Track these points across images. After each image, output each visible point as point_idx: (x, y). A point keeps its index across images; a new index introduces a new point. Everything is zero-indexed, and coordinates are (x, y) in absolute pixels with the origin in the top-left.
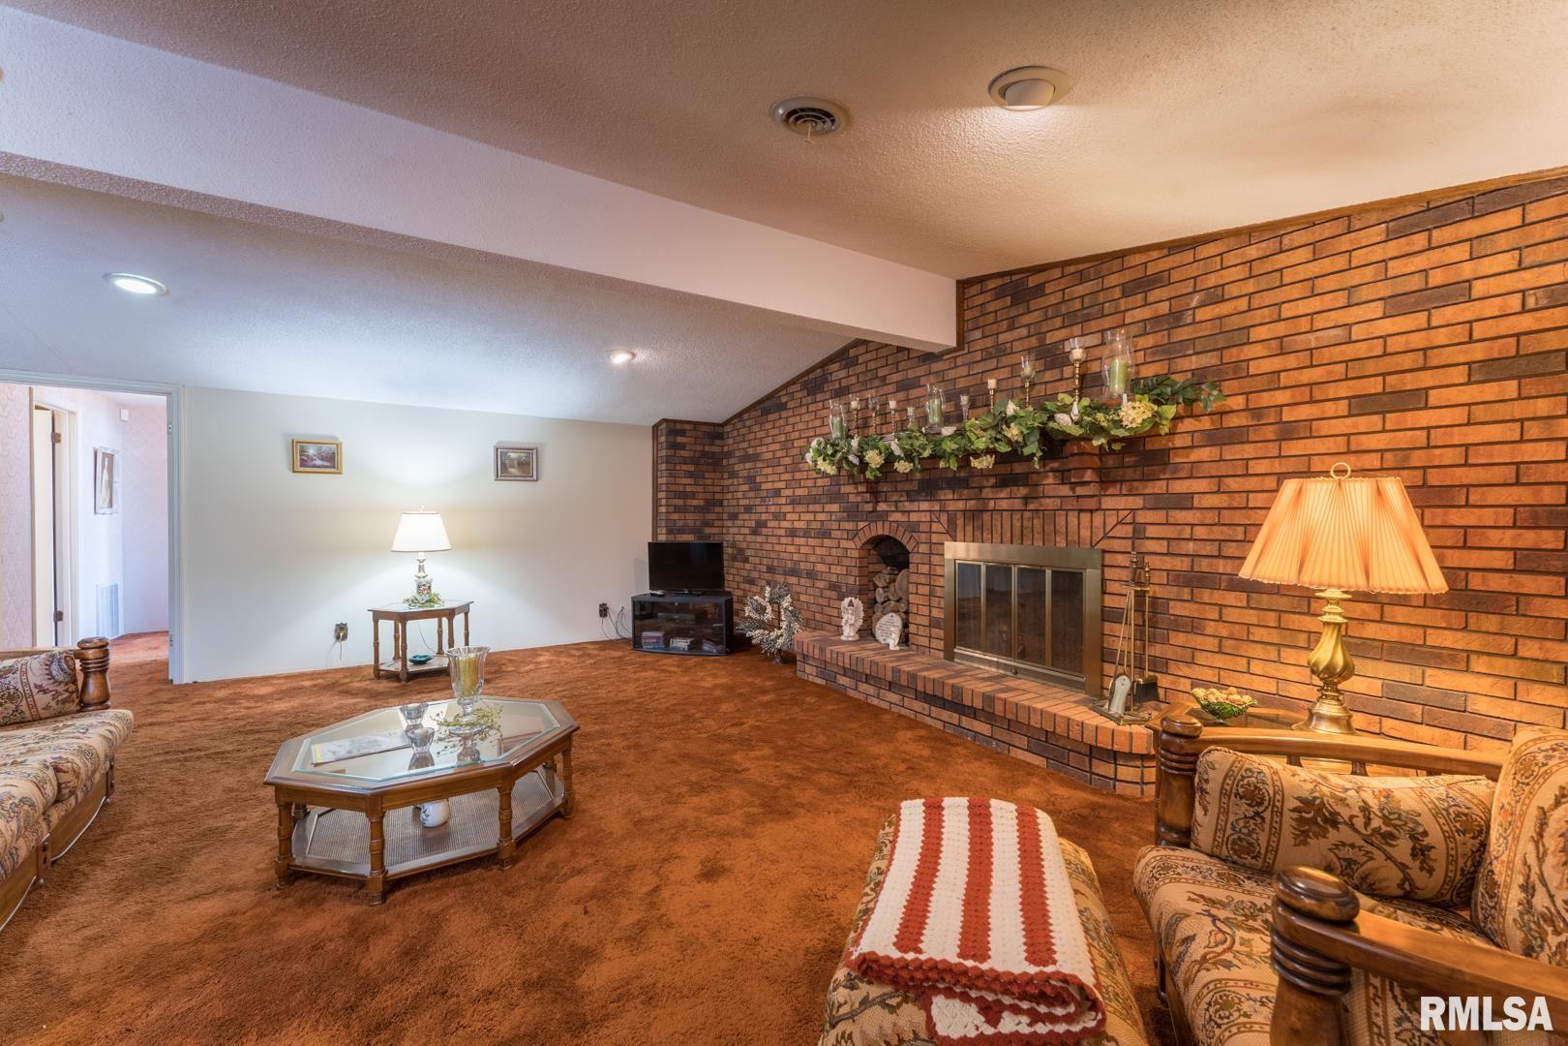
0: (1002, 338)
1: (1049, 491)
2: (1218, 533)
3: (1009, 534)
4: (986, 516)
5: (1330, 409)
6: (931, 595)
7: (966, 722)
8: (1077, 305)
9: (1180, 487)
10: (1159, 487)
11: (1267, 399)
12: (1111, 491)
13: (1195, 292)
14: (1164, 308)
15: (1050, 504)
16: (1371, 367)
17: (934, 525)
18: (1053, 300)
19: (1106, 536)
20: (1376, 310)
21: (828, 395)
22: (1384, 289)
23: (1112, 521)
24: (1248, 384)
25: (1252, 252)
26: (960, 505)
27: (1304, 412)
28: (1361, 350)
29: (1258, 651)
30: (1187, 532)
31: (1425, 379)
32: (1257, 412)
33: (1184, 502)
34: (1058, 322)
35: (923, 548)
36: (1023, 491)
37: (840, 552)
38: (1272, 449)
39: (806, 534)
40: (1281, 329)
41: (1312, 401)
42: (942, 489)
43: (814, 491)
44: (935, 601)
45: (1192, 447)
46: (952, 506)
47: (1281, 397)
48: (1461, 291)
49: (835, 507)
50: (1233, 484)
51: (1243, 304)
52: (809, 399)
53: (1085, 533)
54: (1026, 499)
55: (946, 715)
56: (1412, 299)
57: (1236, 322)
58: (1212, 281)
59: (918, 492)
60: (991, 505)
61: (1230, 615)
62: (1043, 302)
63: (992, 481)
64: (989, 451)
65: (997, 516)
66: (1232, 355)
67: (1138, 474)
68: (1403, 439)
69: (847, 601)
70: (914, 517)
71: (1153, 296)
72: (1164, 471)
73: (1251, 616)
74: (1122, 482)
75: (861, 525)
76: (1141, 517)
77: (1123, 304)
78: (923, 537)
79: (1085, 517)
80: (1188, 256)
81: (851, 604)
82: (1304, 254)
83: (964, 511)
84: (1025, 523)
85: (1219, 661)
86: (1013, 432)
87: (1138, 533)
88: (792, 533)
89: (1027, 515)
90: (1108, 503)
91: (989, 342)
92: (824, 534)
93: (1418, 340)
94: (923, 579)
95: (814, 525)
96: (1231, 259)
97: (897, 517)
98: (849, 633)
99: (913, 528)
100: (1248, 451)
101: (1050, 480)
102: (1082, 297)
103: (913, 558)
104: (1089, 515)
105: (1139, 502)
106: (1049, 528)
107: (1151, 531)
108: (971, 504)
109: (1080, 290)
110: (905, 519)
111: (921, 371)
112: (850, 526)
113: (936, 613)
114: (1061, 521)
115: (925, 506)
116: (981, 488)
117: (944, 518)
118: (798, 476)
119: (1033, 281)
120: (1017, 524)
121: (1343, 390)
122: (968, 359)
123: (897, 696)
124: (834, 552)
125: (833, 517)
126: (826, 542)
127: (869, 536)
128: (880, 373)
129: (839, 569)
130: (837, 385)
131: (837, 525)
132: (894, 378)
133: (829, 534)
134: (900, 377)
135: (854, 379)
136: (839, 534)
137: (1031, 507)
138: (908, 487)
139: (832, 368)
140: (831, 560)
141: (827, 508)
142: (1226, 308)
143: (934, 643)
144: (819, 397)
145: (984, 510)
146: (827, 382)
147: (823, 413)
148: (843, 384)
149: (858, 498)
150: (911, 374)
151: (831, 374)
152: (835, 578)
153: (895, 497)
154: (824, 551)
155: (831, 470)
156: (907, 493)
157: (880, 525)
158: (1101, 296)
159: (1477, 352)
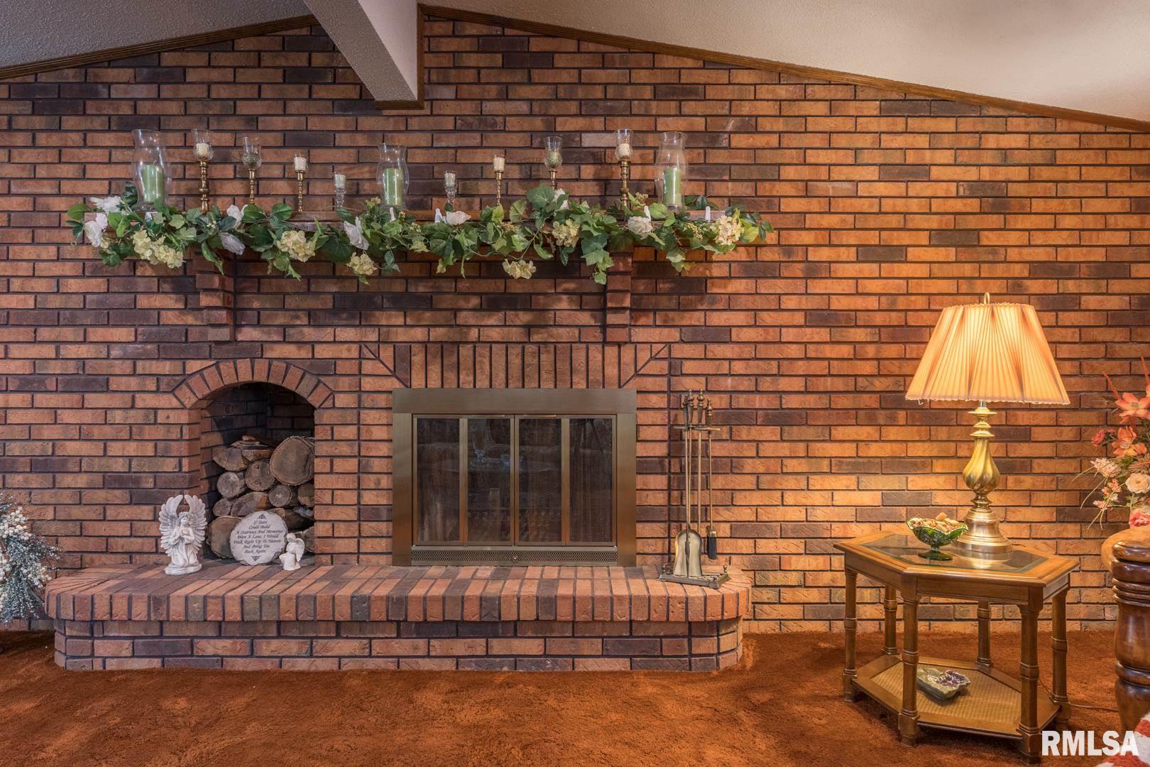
0: (489, 107)
1: (563, 318)
2: (755, 367)
3: (502, 375)
4: (466, 351)
5: (845, 254)
6: (362, 471)
7: (498, 646)
8: (598, 93)
9: (718, 319)
10: (696, 318)
11: (795, 237)
12: (642, 321)
13: (730, 116)
14: (699, 124)
15: (564, 334)
16: (872, 222)
17: (368, 367)
18: (566, 77)
19: (637, 374)
20: (872, 173)
21: (98, 123)
22: (878, 157)
23: (644, 355)
24: (780, 221)
25: (782, 92)
26: (419, 334)
27: (824, 254)
28: (863, 205)
29: (790, 482)
30: (725, 367)
31: (904, 238)
32: (788, 249)
33: (722, 335)
34: (573, 107)
35: (342, 400)
36: (524, 317)
37: (135, 416)
38: (800, 286)
39: (29, 384)
40: (805, 173)
41: (830, 245)
42: (382, 309)
43: (54, 302)
44: (369, 481)
45: (730, 278)
46: (401, 335)
47: (807, 238)
48: (920, 172)
49: (122, 334)
50: (767, 318)
51: (774, 141)
52: (39, 121)
53: (612, 371)
54: (528, 328)
55: (459, 647)
56: (897, 170)
57: (768, 157)
58: (746, 109)
59: (335, 311)
60: (473, 334)
61: (767, 450)
62: (550, 76)
63: (475, 301)
64: (529, 254)
65: (483, 351)
66: (765, 188)
67: (673, 304)
68: (892, 286)
69: (172, 503)
70: (323, 352)
71: (688, 107)
72: (701, 301)
73: (784, 449)
74: (655, 311)
75: (194, 366)
76: (678, 351)
77: (654, 107)
78: (344, 383)
79: (611, 352)
80: (723, 76)
81: (183, 507)
82: (822, 108)
83: (425, 344)
84: (528, 359)
85: (756, 498)
86: (567, 232)
87: (675, 368)
89: (531, 348)
90: (639, 335)
91: (468, 108)
93: (900, 205)
94: (345, 449)
95: (56, 368)
96: (763, 92)
97: (290, 351)
98: (182, 560)
99: (326, 369)
100: (779, 286)
101: (563, 305)
102: (606, 85)
103: (322, 417)
104: (616, 349)
105: (675, 335)
106: (563, 366)
107: (689, 367)
108: (438, 333)
109: (602, 75)
110: (304, 353)
111: (339, 123)
112: (166, 367)
113: (369, 498)
114: (579, 356)
115: (349, 333)
116: (456, 311)
117: (387, 353)
119: (538, 43)
120: (516, 361)
121: (852, 238)
122: (431, 123)
123: (356, 643)
124: (118, 416)
125: (116, 352)
126: (93, 399)
127: (215, 384)
128: (245, 108)
129: (132, 448)
130: (126, 109)
131: (127, 367)
132: (278, 123)
133: (102, 384)
134: (291, 123)
135: (174, 108)
136: (133, 383)
137: (536, 338)
138: (311, 303)
139: (111, 74)
140: (108, 432)
141: (97, 334)
142: (759, 140)
143: (367, 545)
144: (69, 122)
145: (457, 344)
146: (96, 97)
147: (85, 155)
148: (145, 108)
149: (190, 320)
150: (315, 124)
151: (109, 85)
152: (119, 466)
153: (281, 319)
154: (87, 417)
155: (172, 258)
156: (310, 313)
157: (244, 365)
158: (629, 91)
159: (934, 222)
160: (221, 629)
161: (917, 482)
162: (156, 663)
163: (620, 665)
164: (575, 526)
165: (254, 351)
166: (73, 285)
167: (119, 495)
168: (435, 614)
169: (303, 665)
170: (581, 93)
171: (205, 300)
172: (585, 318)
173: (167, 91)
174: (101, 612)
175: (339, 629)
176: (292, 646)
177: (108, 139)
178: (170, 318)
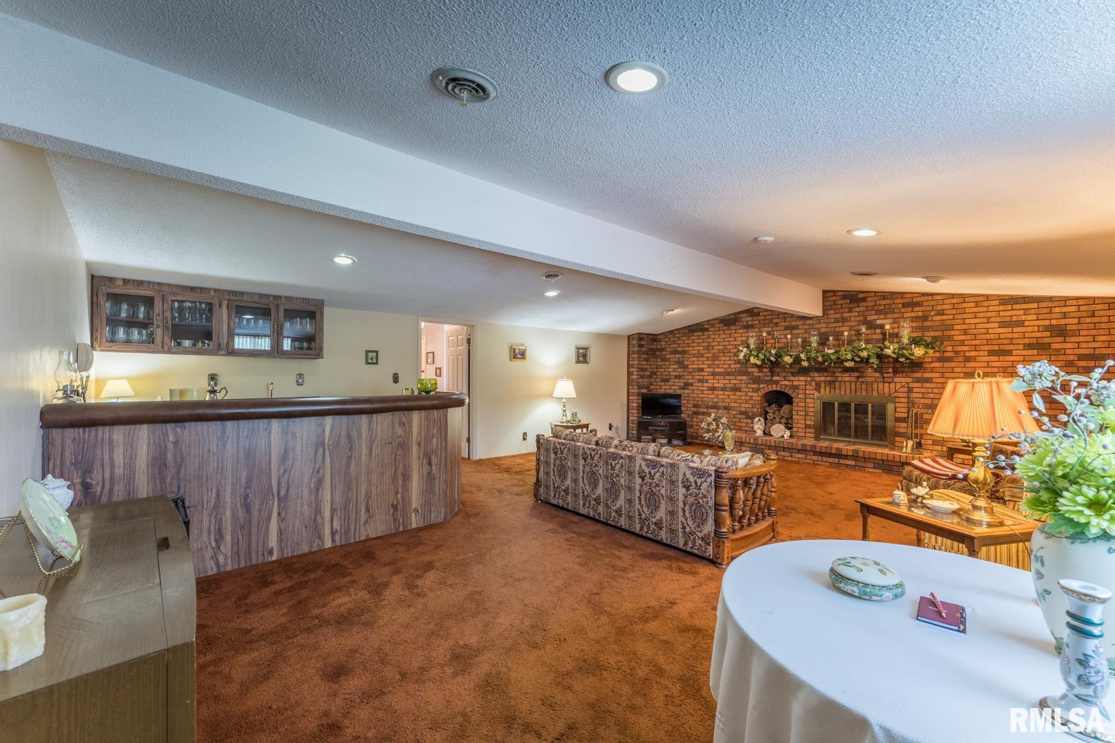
0: (845, 315)
1: (869, 374)
3: (849, 391)
4: (837, 384)
5: (982, 353)
6: (806, 415)
7: (842, 461)
8: (882, 307)
9: (927, 375)
10: (919, 375)
11: (960, 348)
12: (898, 376)
13: (932, 310)
14: (920, 314)
15: (870, 379)
16: (995, 342)
17: (808, 387)
18: (870, 304)
19: (896, 391)
20: (996, 325)
21: (738, 328)
22: (998, 319)
23: (898, 386)
24: (953, 343)
25: (954, 301)
26: (823, 379)
27: (973, 354)
28: (992, 336)
30: (930, 390)
31: (1012, 347)
32: (957, 352)
33: (929, 380)
34: (873, 312)
35: (800, 396)
36: (856, 374)
37: (747, 398)
38: (962, 364)
39: (723, 389)
40: (965, 327)
41: (976, 350)
42: (812, 372)
43: (729, 370)
44: (808, 418)
45: (932, 362)
46: (818, 379)
47: (965, 348)
48: (1021, 323)
49: (744, 378)
51: (951, 317)
52: (725, 328)
53: (886, 391)
54: (858, 378)
55: (830, 460)
56: (1007, 323)
57: (949, 323)
58: (939, 308)
59: (799, 373)
60: (840, 379)
62: (865, 304)
63: (840, 370)
64: (852, 360)
65: (843, 384)
66: (947, 333)
67: (910, 370)
68: (1005, 364)
69: (757, 419)
70: (795, 383)
71: (916, 309)
72: (921, 369)
74: (903, 372)
75: (761, 386)
76: (911, 385)
77: (903, 310)
78: (801, 391)
79: (886, 385)
80: (930, 298)
81: (759, 420)
82: (972, 305)
83: (825, 381)
84: (857, 386)
86: (864, 354)
87: (910, 390)
88: (713, 389)
89: (858, 383)
90: (896, 380)
91: (838, 316)
92: (736, 389)
93: (1009, 336)
94: (801, 409)
95: (729, 385)
96: (946, 302)
97: (786, 383)
98: (759, 433)
99: (796, 388)
100: (953, 364)
101: (870, 371)
102: (885, 305)
103: (795, 400)
104: (888, 384)
105: (910, 380)
106: (869, 388)
107: (915, 390)
108: (829, 379)
109: (884, 302)
110: (790, 383)
112: (755, 386)
113: (808, 422)
114: (875, 386)
115: (802, 378)
116: (834, 372)
117: (813, 384)
118: (716, 362)
119: (861, 296)
120: (853, 387)
121: (986, 348)
122: (827, 321)
123: (803, 455)
124: (743, 397)
125: (743, 382)
126: (738, 393)
127: (767, 391)
128: (774, 321)
129: (746, 405)
130: (745, 324)
131: (745, 386)
132: (783, 324)
133: (739, 390)
134: (787, 324)
135: (757, 322)
136: (747, 390)
137: (860, 380)
138: (792, 370)
139: (742, 315)
140: (741, 401)
141: (738, 378)
142: (944, 317)
143: (808, 435)
144: (732, 328)
145: (835, 381)
146: (738, 321)
147: (736, 335)
148: (750, 323)
149: (761, 374)
150: (793, 323)
151: (741, 318)
152: (744, 409)
153: (784, 374)
154: (736, 397)
155: (759, 363)
156: (792, 373)
157: (774, 386)
158: (893, 306)
159: (1026, 341)
163: (878, 471)
164: (873, 435)
165: (777, 382)
166: (733, 366)
167: (743, 417)
168: (823, 450)
169: (789, 458)
170: (876, 308)
171: (765, 370)
172: (877, 375)
173: (755, 318)
174: (744, 441)
175: (799, 451)
176: (787, 454)
177: (741, 331)
178: (756, 374)
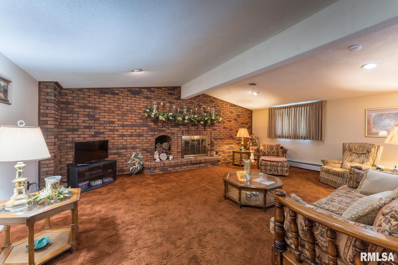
1: (200, 127)
2: (219, 133)
4: (190, 131)
6: (178, 147)
8: (204, 101)
9: (215, 128)
10: (213, 128)
14: (214, 105)
15: (200, 129)
17: (179, 133)
19: (208, 134)
20: (229, 112)
21: (142, 97)
23: (208, 132)
25: (221, 103)
26: (185, 129)
27: (225, 121)
28: (228, 116)
29: (222, 146)
30: (216, 133)
33: (216, 130)
34: (202, 102)
35: (175, 138)
36: (196, 127)
37: (147, 140)
38: (223, 124)
39: (131, 136)
40: (223, 112)
42: (180, 126)
43: (135, 123)
44: (179, 148)
45: (217, 123)
46: (183, 129)
48: (233, 113)
49: (145, 128)
50: (220, 128)
52: (132, 96)
53: (205, 134)
54: (197, 128)
57: (220, 110)
58: (218, 104)
59: (174, 126)
60: (191, 129)
61: (220, 142)
63: (191, 125)
65: (192, 131)
66: (220, 113)
67: (211, 126)
68: (231, 125)
70: (173, 131)
71: (213, 103)
73: (221, 142)
74: (209, 127)
75: (156, 133)
76: (212, 131)
77: (210, 103)
78: (176, 135)
79: (205, 131)
80: (216, 100)
82: (225, 105)
83: (185, 130)
85: (219, 148)
86: (206, 119)
87: (211, 134)
88: (123, 136)
90: (208, 129)
92: (140, 135)
93: (231, 116)
94: (176, 144)
95: (135, 133)
96: (220, 102)
97: (169, 131)
98: (158, 160)
99: (173, 134)
100: (221, 124)
101: (200, 126)
103: (173, 140)
105: (211, 129)
106: (200, 133)
107: (213, 133)
108: (187, 129)
109: (204, 98)
110: (171, 131)
111: (175, 101)
112: (152, 133)
113: (179, 150)
114: (202, 132)
115: (176, 129)
116: (189, 126)
117: (181, 131)
118: (125, 118)
120: (195, 132)
121: (227, 119)
124: (145, 140)
125: (144, 131)
126: (141, 138)
127: (159, 135)
128: (163, 97)
129: (147, 145)
130: (146, 95)
131: (146, 133)
132: (167, 100)
133: (142, 136)
134: (169, 100)
135: (153, 96)
136: (147, 135)
137: (198, 130)
138: (171, 125)
139: (144, 90)
140: (143, 143)
141: (142, 128)
142: (219, 108)
143: (178, 156)
144: (137, 96)
145: (189, 130)
146: (141, 93)
147: (139, 101)
148: (149, 96)
149: (155, 126)
150: (172, 101)
151: (143, 92)
152: (145, 148)
153: (168, 127)
154: (140, 140)
155: (164, 119)
156: (172, 126)
157: (163, 133)
158: (207, 101)
159: (234, 118)
160: (171, 167)
161: (232, 145)
162: (163, 172)
163: (212, 166)
164: (202, 152)
165: (164, 131)
166: (138, 121)
167: (145, 152)
169: (180, 170)
170: (202, 100)
171: (159, 124)
172: (203, 127)
173: (152, 94)
175: (184, 165)
176: (179, 168)
177: (143, 100)
178: (152, 126)
